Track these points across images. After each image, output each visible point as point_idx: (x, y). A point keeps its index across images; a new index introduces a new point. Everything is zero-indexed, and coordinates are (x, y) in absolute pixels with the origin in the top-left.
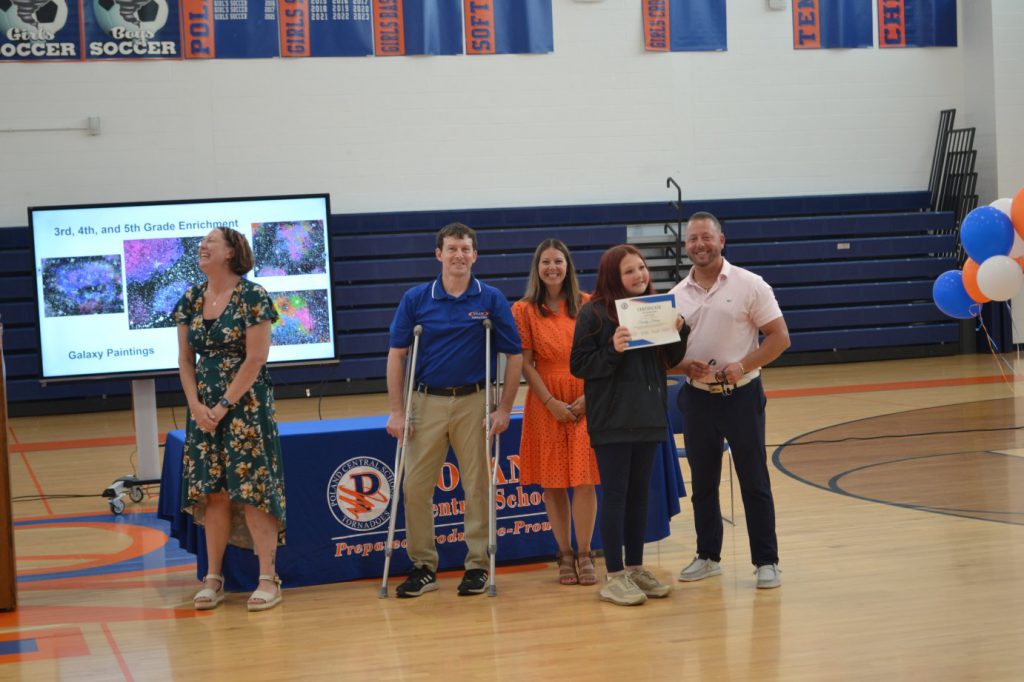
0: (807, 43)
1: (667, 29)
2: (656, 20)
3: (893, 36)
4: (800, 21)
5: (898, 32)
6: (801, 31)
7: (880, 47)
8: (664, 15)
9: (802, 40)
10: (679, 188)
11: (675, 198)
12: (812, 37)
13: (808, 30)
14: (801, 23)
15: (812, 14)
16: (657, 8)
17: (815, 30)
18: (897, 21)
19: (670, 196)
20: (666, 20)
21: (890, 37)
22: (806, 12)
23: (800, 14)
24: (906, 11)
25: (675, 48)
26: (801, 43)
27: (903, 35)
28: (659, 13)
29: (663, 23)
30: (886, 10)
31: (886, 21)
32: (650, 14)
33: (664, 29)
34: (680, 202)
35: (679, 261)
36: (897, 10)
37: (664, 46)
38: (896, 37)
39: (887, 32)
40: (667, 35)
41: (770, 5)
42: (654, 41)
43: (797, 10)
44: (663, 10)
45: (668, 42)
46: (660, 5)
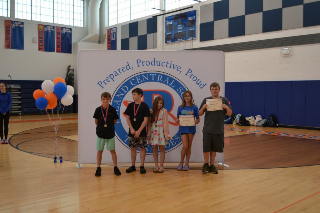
1: (11, 44)
2: (8, 42)
4: (40, 45)
5: (60, 49)
6: (40, 48)
7: (56, 52)
10: (11, 77)
12: (42, 49)
13: (41, 47)
14: (40, 46)
16: (8, 40)
17: (43, 47)
18: (60, 48)
19: (9, 79)
20: (10, 42)
22: (41, 44)
23: (40, 44)
24: (62, 46)
25: (12, 48)
26: (40, 50)
27: (61, 50)
29: (10, 43)
30: (57, 45)
31: (57, 47)
32: (7, 41)
33: (10, 44)
34: (11, 80)
36: (60, 45)
37: (10, 48)
39: (58, 49)
41: (33, 42)
42: (8, 46)
43: (39, 43)
44: (10, 40)
45: (10, 47)
46: (9, 39)
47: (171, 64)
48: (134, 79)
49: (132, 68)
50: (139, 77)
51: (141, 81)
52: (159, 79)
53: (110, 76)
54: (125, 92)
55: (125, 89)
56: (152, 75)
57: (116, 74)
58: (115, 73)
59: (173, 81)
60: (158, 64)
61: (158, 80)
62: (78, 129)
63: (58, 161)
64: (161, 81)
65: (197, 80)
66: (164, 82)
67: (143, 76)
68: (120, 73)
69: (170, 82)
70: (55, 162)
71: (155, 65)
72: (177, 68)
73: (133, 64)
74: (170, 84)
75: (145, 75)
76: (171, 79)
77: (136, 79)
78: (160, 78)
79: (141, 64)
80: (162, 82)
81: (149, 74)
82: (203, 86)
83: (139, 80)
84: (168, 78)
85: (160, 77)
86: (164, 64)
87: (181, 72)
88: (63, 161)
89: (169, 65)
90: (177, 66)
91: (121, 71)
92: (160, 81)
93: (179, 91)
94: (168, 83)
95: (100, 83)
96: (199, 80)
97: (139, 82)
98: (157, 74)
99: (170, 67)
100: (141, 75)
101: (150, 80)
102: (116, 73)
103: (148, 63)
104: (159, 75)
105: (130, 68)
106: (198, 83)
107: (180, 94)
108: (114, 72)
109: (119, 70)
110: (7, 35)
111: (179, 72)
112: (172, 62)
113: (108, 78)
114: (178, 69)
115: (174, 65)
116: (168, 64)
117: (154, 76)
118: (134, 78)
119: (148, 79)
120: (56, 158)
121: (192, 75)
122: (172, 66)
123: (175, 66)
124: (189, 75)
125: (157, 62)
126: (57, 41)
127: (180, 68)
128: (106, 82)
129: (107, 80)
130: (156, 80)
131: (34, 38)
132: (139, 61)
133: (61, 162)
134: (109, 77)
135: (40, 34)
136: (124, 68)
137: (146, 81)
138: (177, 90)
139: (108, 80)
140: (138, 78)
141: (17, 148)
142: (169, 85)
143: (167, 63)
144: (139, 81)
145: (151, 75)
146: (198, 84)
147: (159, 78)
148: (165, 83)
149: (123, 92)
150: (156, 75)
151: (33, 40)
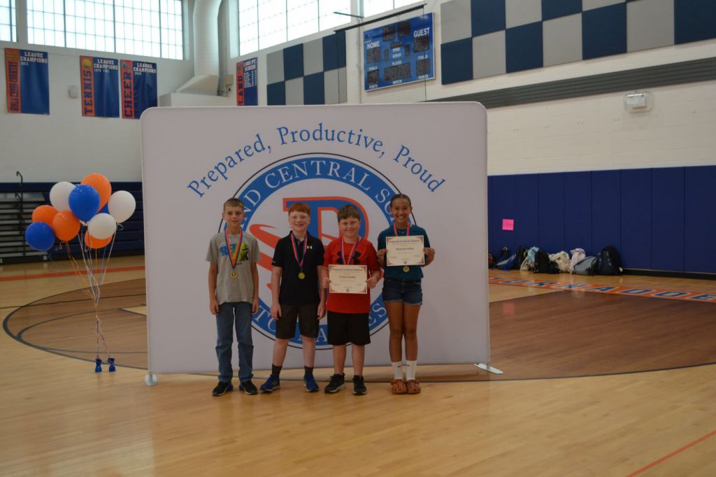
0: (89, 114)
1: (20, 101)
2: (14, 98)
3: (128, 113)
4: (85, 104)
5: (131, 112)
6: (85, 108)
7: (123, 118)
8: (17, 96)
9: (86, 112)
10: (22, 177)
11: (20, 181)
12: (91, 111)
13: (89, 108)
14: (86, 104)
15: (91, 101)
16: (14, 93)
17: (92, 108)
18: (131, 107)
19: (17, 180)
20: (19, 98)
21: (127, 113)
22: (88, 100)
23: (85, 101)
24: (134, 103)
25: (23, 111)
26: (86, 113)
27: (133, 113)
28: (15, 95)
29: (17, 100)
30: (125, 102)
31: (125, 107)
32: (11, 95)
33: (17, 103)
34: (22, 183)
35: (22, 210)
36: (131, 102)
37: (18, 110)
38: (130, 114)
39: (126, 111)
40: (19, 104)
41: (71, 95)
42: (13, 108)
43: (84, 99)
44: (17, 93)
45: (20, 109)
46: (16, 91)
47: (360, 136)
48: (273, 174)
49: (269, 147)
50: (286, 167)
51: (291, 178)
52: (333, 172)
53: (216, 168)
54: (255, 204)
55: (254, 197)
56: (315, 164)
57: (232, 164)
58: (229, 159)
59: (366, 175)
60: (330, 137)
61: (330, 174)
62: (147, 293)
63: (105, 367)
64: (338, 175)
65: (422, 172)
66: (345, 178)
67: (295, 165)
68: (241, 160)
69: (358, 179)
70: (98, 370)
71: (321, 139)
72: (375, 144)
73: (270, 138)
74: (359, 183)
75: (299, 162)
76: (360, 172)
77: (279, 172)
78: (335, 170)
79: (288, 138)
80: (340, 179)
81: (308, 160)
82: (437, 187)
83: (285, 176)
84: (353, 169)
85: (335, 166)
86: (344, 137)
87: (383, 153)
88: (116, 367)
89: (354, 139)
90: (373, 140)
91: (242, 154)
92: (334, 177)
93: (381, 198)
94: (353, 181)
95: (194, 185)
96: (426, 171)
97: (284, 181)
98: (328, 160)
99: (358, 144)
100: (290, 164)
101: (312, 175)
102: (232, 160)
103: (305, 135)
104: (332, 163)
105: (263, 149)
106: (424, 178)
107: (382, 206)
108: (226, 159)
109: (237, 153)
110: (12, 83)
111: (380, 153)
112: (361, 130)
113: (213, 172)
114: (377, 148)
115: (366, 138)
116: (352, 136)
117: (321, 164)
118: (275, 170)
119: (306, 173)
120: (99, 362)
121: (410, 159)
122: (362, 139)
123: (368, 141)
124: (403, 159)
125: (327, 131)
126: (125, 92)
127: (381, 145)
128: (208, 181)
129: (210, 178)
130: (324, 175)
131: (73, 87)
132: (284, 131)
133: (112, 369)
134: (216, 171)
135: (86, 77)
136: (250, 148)
137: (302, 177)
138: (376, 197)
139: (214, 177)
140: (284, 171)
141: (18, 338)
142: (355, 185)
143: (351, 134)
144: (287, 177)
145: (312, 162)
146: (425, 181)
147: (331, 169)
148: (348, 181)
149: (250, 205)
150: (324, 162)
151: (70, 92)
